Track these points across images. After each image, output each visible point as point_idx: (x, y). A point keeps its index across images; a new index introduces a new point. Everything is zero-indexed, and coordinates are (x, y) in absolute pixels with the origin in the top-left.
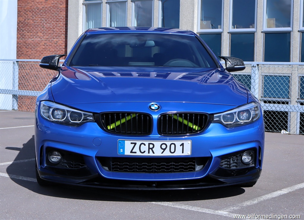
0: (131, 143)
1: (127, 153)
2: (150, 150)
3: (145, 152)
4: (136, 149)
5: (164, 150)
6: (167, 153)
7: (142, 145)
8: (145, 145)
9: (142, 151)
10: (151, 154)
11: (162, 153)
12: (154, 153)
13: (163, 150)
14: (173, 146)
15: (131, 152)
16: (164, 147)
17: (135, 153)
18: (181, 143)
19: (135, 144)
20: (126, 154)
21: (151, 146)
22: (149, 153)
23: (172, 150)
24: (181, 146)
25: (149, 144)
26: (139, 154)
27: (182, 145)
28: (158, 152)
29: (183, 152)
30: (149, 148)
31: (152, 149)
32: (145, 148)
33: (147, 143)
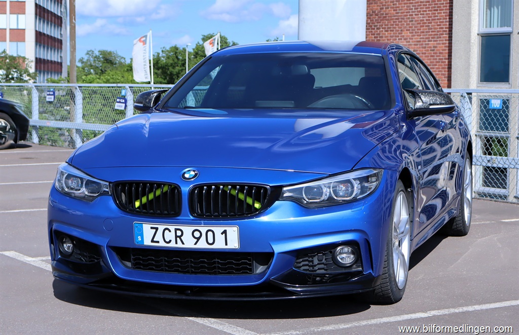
0: (152, 228)
1: (147, 242)
2: (178, 239)
3: (170, 241)
4: (159, 237)
5: (198, 239)
6: (202, 245)
7: (167, 231)
8: (170, 231)
9: (167, 240)
10: (180, 245)
11: (196, 244)
12: (183, 243)
13: (196, 240)
14: (210, 234)
15: (153, 241)
16: (197, 234)
17: (158, 242)
18: (223, 229)
19: (157, 229)
20: (145, 244)
21: (179, 233)
22: (176, 243)
23: (211, 241)
24: (222, 234)
25: (176, 230)
26: (162, 244)
27: (225, 232)
28: (189, 243)
29: (226, 244)
30: (176, 236)
31: (180, 237)
32: (170, 236)
33: (172, 228)
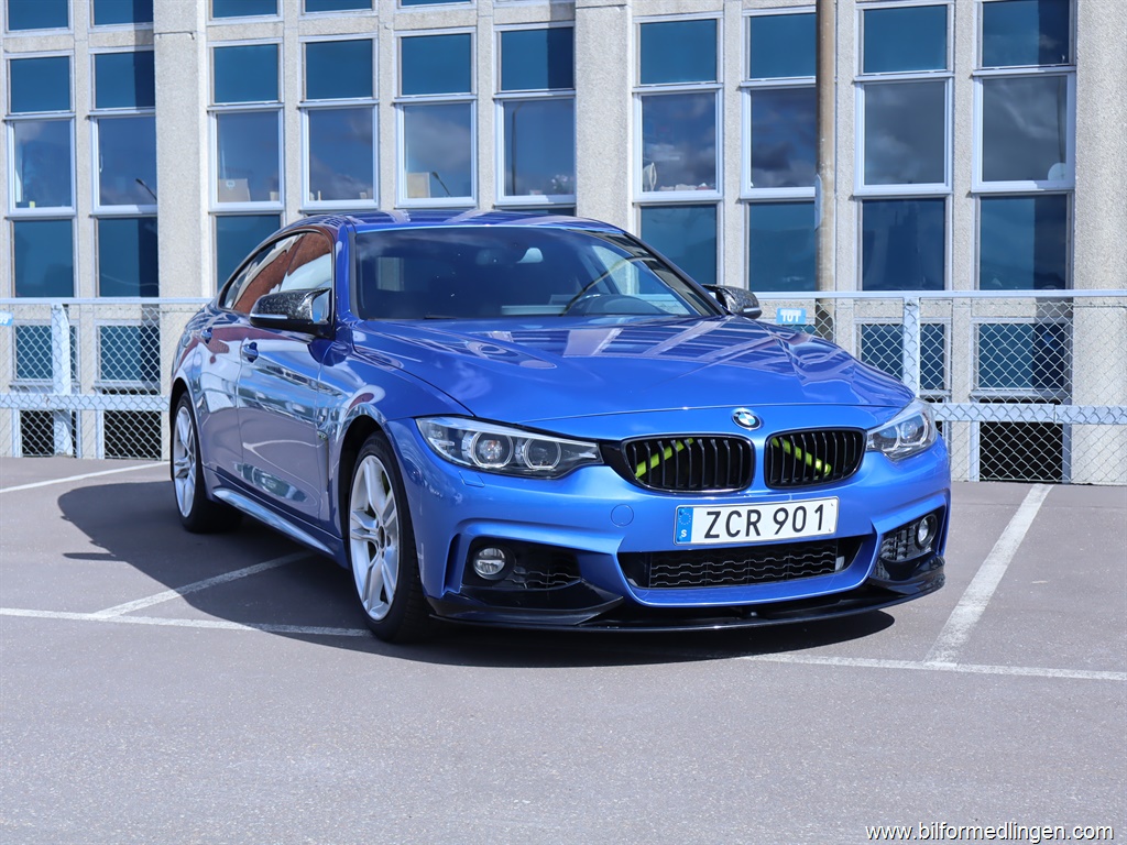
0: (709, 513)
1: (698, 538)
2: (752, 527)
3: (738, 532)
4: (720, 528)
5: (781, 524)
6: (787, 533)
7: (735, 516)
8: (739, 515)
9: (733, 531)
10: (753, 537)
11: (777, 533)
12: (758, 534)
13: (779, 526)
14: (800, 513)
15: (708, 535)
16: (781, 517)
17: (717, 536)
18: (816, 504)
19: (718, 514)
20: (693, 542)
21: (754, 517)
22: (748, 534)
23: (799, 526)
24: (816, 512)
25: (750, 512)
26: (724, 539)
27: (820, 509)
28: (768, 533)
29: (820, 529)
30: (749, 523)
31: (754, 524)
32: (739, 524)
33: (744, 510)
